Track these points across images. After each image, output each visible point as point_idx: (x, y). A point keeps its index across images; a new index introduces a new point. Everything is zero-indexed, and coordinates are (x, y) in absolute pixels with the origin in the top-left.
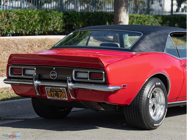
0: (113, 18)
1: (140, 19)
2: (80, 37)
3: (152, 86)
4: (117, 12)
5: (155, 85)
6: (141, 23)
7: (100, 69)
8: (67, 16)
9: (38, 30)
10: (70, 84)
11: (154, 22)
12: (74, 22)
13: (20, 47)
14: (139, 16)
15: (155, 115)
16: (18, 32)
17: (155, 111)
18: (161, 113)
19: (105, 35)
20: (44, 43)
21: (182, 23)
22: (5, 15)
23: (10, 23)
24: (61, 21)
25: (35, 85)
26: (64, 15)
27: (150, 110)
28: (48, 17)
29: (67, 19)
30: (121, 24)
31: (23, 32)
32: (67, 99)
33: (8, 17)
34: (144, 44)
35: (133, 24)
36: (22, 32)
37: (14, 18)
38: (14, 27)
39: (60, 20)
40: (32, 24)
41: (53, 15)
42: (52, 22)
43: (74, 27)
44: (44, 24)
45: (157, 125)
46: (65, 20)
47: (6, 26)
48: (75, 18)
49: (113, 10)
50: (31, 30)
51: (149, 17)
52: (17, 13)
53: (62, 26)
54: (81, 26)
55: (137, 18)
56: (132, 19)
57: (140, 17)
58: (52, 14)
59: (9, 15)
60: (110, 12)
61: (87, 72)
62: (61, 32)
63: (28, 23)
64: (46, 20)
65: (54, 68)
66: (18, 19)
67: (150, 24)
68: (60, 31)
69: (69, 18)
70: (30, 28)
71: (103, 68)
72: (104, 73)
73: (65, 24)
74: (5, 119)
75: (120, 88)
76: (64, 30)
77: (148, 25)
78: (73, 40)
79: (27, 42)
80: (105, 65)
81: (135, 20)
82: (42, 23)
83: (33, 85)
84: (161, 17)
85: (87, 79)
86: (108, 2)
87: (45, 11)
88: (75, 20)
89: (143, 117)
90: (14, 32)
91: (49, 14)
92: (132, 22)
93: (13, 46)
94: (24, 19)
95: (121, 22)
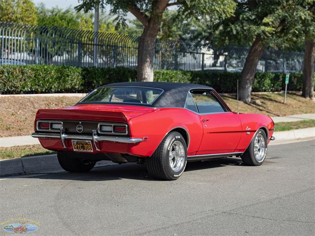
0: (136, 74)
1: (166, 75)
2: (102, 94)
3: (172, 139)
4: (141, 68)
5: (175, 138)
6: (168, 80)
7: (123, 123)
8: (85, 72)
9: (55, 87)
10: (95, 137)
11: (182, 79)
12: (93, 78)
13: (36, 105)
14: (165, 72)
15: (175, 167)
16: (34, 90)
17: (175, 163)
18: (181, 164)
19: (128, 93)
20: (62, 102)
21: (214, 79)
22: (19, 72)
23: (24, 80)
24: (80, 77)
25: (62, 138)
26: (83, 71)
27: (170, 162)
28: (66, 73)
29: (86, 76)
30: (145, 81)
31: (39, 90)
32: (92, 151)
33: (23, 73)
34: (165, 100)
35: (159, 81)
36: (37, 89)
37: (29, 74)
38: (29, 84)
39: (78, 76)
40: (48, 81)
41: (70, 72)
42: (70, 78)
43: (93, 84)
44: (61, 81)
45: (177, 176)
46: (83, 76)
47: (21, 83)
48: (95, 74)
49: (137, 65)
50: (47, 87)
51: (176, 73)
52: (33, 69)
53: (81, 83)
54: (101, 83)
55: (163, 74)
56: (158, 75)
57: (167, 73)
58: (70, 70)
59: (23, 71)
60: (134, 66)
61: (111, 126)
62: (80, 89)
63: (44, 80)
64: (64, 76)
65: (80, 122)
66: (34, 75)
67: (178, 81)
68: (78, 88)
69: (88, 74)
70: (46, 85)
71: (126, 122)
72: (127, 126)
73: (83, 81)
74: (30, 174)
75: (141, 140)
76: (83, 87)
77: (176, 82)
78: (95, 97)
79: (43, 101)
80: (128, 119)
81: (161, 77)
82: (60, 80)
83: (61, 138)
84: (190, 73)
85: (111, 132)
86: (131, 54)
87: (62, 67)
88: (94, 76)
89: (163, 168)
90: (29, 90)
91: (67, 69)
92: (158, 79)
93: (29, 104)
94: (39, 75)
95: (145, 79)
